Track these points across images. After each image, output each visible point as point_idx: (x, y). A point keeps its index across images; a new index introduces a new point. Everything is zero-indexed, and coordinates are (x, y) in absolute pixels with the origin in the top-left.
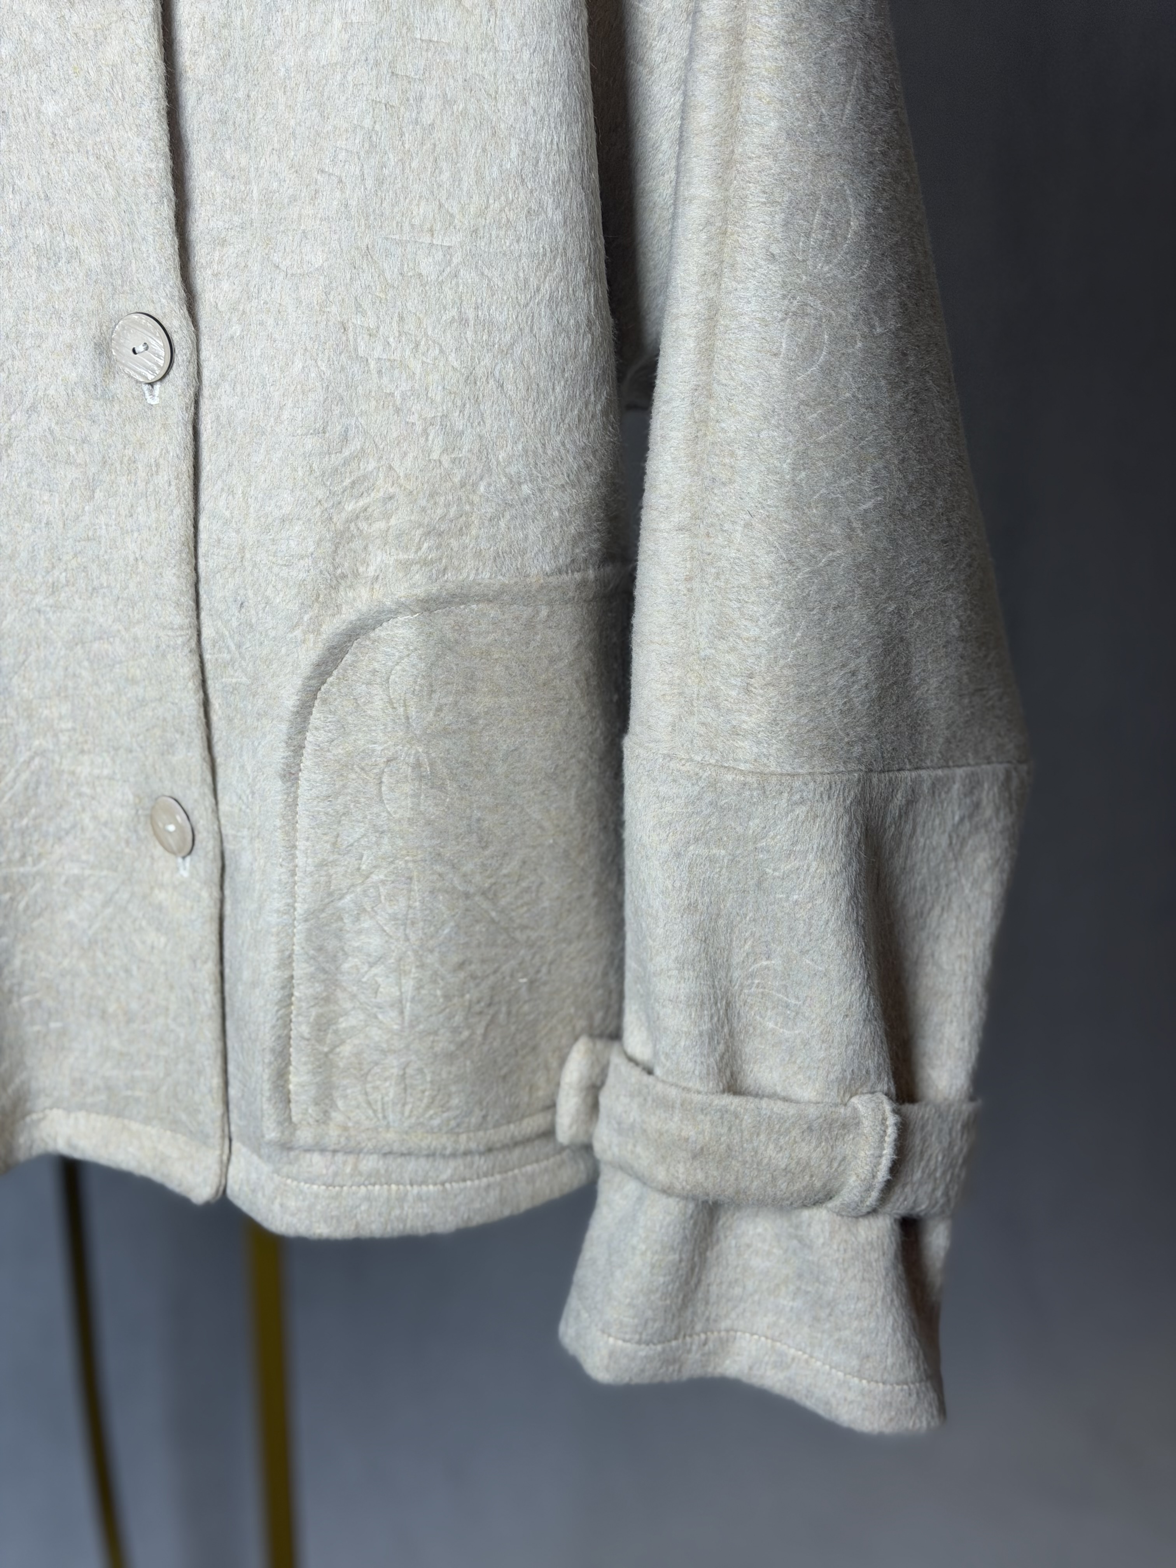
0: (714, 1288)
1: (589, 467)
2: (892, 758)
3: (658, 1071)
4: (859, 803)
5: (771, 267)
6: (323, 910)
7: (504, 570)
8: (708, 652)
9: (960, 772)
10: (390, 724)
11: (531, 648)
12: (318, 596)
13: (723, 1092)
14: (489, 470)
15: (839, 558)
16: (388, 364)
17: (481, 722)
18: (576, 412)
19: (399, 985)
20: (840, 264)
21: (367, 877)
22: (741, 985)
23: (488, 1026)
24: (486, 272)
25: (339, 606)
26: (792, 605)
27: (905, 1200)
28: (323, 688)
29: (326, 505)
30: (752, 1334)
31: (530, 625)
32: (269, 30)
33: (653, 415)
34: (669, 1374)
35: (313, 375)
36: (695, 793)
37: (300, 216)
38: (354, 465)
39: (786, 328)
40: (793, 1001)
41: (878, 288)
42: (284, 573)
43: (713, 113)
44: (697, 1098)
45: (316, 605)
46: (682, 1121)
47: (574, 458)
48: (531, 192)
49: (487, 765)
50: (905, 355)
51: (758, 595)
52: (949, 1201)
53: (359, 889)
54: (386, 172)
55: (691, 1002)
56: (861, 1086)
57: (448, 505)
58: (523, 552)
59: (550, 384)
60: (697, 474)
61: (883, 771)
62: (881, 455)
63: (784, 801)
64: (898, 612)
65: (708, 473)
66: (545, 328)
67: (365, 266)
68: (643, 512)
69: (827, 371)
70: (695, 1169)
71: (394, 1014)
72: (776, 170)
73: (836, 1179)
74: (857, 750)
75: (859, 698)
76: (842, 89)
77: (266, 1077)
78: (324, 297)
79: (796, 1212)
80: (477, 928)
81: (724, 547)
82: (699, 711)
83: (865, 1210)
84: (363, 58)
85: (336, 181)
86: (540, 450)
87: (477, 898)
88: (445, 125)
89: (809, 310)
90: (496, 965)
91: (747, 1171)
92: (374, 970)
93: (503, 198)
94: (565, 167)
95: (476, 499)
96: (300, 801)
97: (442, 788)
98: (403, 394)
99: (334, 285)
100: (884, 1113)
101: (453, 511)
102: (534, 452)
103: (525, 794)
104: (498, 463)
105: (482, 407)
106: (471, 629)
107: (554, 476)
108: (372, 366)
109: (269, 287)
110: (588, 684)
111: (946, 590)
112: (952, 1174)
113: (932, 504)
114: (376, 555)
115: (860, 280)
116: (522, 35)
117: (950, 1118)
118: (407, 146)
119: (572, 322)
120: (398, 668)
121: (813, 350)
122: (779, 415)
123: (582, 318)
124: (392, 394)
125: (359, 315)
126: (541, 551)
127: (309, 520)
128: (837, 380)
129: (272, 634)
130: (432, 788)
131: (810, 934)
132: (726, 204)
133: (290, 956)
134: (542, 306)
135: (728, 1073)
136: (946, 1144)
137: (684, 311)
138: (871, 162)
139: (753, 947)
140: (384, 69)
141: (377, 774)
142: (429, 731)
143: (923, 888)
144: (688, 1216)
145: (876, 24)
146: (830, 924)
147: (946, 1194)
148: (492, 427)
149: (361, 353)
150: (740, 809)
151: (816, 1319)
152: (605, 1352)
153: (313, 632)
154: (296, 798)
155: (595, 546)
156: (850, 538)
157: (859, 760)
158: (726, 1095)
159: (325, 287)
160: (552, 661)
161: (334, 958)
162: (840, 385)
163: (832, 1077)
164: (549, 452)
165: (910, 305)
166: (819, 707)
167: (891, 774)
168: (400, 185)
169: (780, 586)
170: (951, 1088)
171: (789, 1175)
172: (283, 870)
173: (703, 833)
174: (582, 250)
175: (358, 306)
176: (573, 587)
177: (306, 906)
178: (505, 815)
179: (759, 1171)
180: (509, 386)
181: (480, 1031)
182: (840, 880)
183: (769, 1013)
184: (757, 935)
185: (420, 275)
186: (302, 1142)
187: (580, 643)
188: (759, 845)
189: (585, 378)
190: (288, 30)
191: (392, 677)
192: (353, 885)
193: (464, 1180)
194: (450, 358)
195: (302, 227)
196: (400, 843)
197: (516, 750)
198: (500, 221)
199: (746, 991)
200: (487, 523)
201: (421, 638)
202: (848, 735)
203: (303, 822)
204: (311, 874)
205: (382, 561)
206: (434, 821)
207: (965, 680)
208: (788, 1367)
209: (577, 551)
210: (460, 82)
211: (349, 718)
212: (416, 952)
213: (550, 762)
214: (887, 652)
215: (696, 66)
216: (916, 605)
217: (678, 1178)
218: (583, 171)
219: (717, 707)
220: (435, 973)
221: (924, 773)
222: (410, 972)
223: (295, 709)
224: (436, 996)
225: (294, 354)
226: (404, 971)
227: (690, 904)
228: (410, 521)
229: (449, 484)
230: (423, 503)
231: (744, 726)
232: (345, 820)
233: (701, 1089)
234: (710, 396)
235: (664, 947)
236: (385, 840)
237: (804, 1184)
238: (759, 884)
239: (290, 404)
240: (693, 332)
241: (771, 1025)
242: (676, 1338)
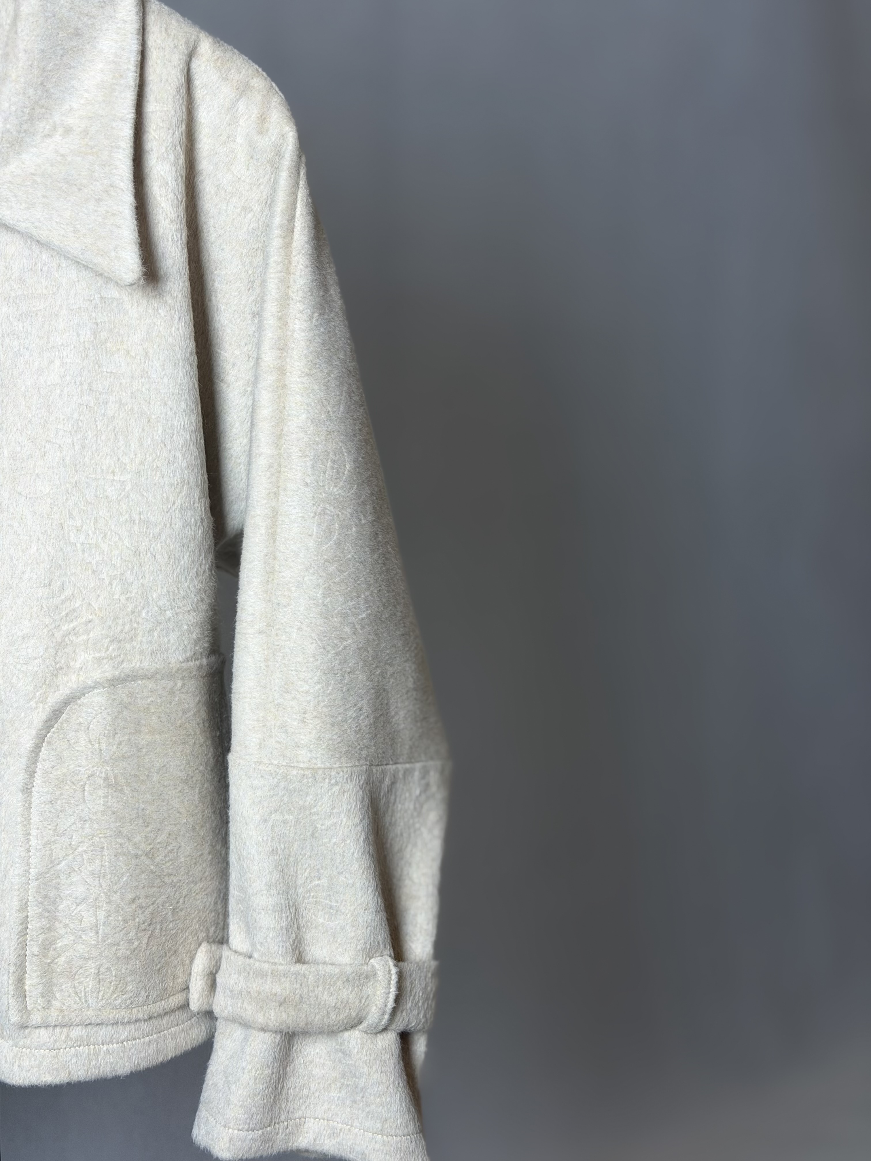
0: (291, 1091)
1: (202, 600)
2: (383, 757)
3: (256, 955)
4: (367, 783)
5: (306, 489)
6: (47, 873)
7: (156, 661)
8: (280, 700)
9: (418, 765)
10: (90, 754)
11: (172, 705)
12: (46, 680)
13: (296, 963)
14: (148, 603)
15: (350, 645)
16: (88, 546)
17: (144, 750)
18: (195, 570)
19: (96, 915)
20: (342, 487)
21: (76, 849)
22: (303, 897)
23: (149, 937)
24: (145, 494)
25: (58, 686)
26: (326, 672)
27: (403, 1020)
28: (48, 735)
29: (51, 627)
30: (315, 1119)
31: (172, 692)
32: (16, 366)
33: (241, 569)
34: (267, 1150)
35: (43, 554)
36: (275, 783)
37: (35, 465)
38: (68, 603)
39: (315, 521)
40: (334, 904)
41: (362, 499)
42: (24, 668)
43: (270, 410)
44: (281, 968)
45: (44, 686)
46: (272, 983)
47: (195, 595)
48: (170, 451)
49: (148, 776)
50: (377, 534)
51: (307, 667)
52: (427, 1020)
53: (70, 857)
54: (87, 441)
55: (276, 909)
56: (375, 952)
57: (124, 624)
58: (167, 650)
59: (182, 555)
60: (269, 601)
61: (378, 765)
62: (368, 588)
63: (327, 783)
64: (382, 675)
65: (276, 601)
66: (178, 523)
67: (74, 493)
68: (237, 624)
69: (338, 544)
70: (281, 1012)
71: (92, 934)
72: (306, 439)
73: (364, 1010)
74: (364, 753)
75: (365, 723)
76: (338, 398)
77: (10, 982)
78: (50, 510)
79: (341, 1034)
80: (143, 876)
81: (286, 641)
82: (276, 735)
83: (381, 1028)
84: (73, 381)
85: (57, 446)
86: (176, 591)
87: (142, 858)
88: (121, 416)
89: (327, 511)
90: (154, 899)
91: (312, 1010)
92: (80, 908)
93: (154, 455)
94: (188, 437)
95: (140, 620)
96: (32, 806)
97: (121, 791)
98: (97, 562)
99: (56, 503)
100: (389, 967)
101: (127, 627)
102: (173, 592)
103: (169, 793)
104: (153, 599)
105: (143, 568)
106: (138, 696)
107: (184, 606)
108: (78, 548)
109: (15, 505)
110: (204, 726)
111: (406, 661)
112: (428, 1004)
113: (395, 614)
114: (81, 655)
115: (353, 495)
116: (164, 370)
117: (425, 970)
118: (99, 428)
119: (193, 520)
120: (95, 720)
121: (331, 532)
122: (314, 568)
123: (198, 518)
124: (90, 563)
125: (71, 519)
126: (177, 648)
127: (40, 636)
128: (344, 548)
129: (15, 705)
130: (115, 791)
131: (344, 862)
132: (280, 457)
133: (26, 903)
134: (177, 512)
135: (297, 952)
136: (423, 986)
137: (259, 513)
138: (354, 435)
139: (310, 873)
140: (85, 387)
141: (82, 785)
142: (113, 757)
143: (402, 835)
144: (277, 1044)
145: (352, 364)
146: (355, 855)
147: (425, 1016)
148: (150, 579)
149: (72, 540)
150: (302, 790)
151: (354, 1102)
152: (226, 1139)
153: (42, 702)
154: (30, 804)
155: (206, 645)
156: (355, 634)
157: (365, 758)
158: (298, 964)
159: (51, 504)
160: (184, 712)
161: (54, 902)
162: (345, 551)
163: (359, 947)
164: (181, 592)
165: (378, 508)
166: (343, 729)
167: (382, 767)
168: (95, 448)
169: (319, 662)
170: (423, 953)
171: (337, 1010)
172: (23, 849)
173: (280, 806)
174: (197, 481)
175: (70, 514)
176: (195, 668)
177: (37, 870)
178: (158, 805)
179: (319, 1009)
180: (158, 556)
181: (145, 941)
182: (359, 828)
183: (320, 913)
184: (312, 866)
185: (107, 497)
186: (34, 1022)
187: (199, 702)
188: (312, 811)
189: (200, 551)
190: (27, 366)
191: (91, 726)
192: (67, 855)
193: (135, 1039)
194: (125, 542)
195: (36, 472)
196: (96, 826)
197: (164, 766)
198: (152, 467)
199: (306, 901)
200: (147, 634)
201: (109, 702)
202: (359, 744)
203: (35, 818)
204: (40, 850)
205: (85, 658)
206: (117, 811)
207: (418, 712)
208: (338, 1136)
209: (197, 648)
210: (129, 394)
211: (64, 752)
212: (106, 894)
213: (184, 773)
214: (377, 697)
215: (260, 386)
216: (391, 670)
217: (271, 1019)
218: (197, 439)
219: (286, 732)
220: (118, 906)
221: (399, 766)
222: (103, 906)
223: (31, 749)
224: (118, 921)
225: (31, 542)
226: (99, 906)
227: (273, 850)
228: (102, 634)
229: (125, 613)
230: (109, 623)
231: (302, 742)
232: (62, 815)
233: (283, 962)
234: (275, 559)
235: (258, 877)
236: (87, 825)
237: (346, 1014)
238: (313, 835)
239: (28, 570)
240: (264, 524)
241: (321, 920)
242: (270, 1126)
